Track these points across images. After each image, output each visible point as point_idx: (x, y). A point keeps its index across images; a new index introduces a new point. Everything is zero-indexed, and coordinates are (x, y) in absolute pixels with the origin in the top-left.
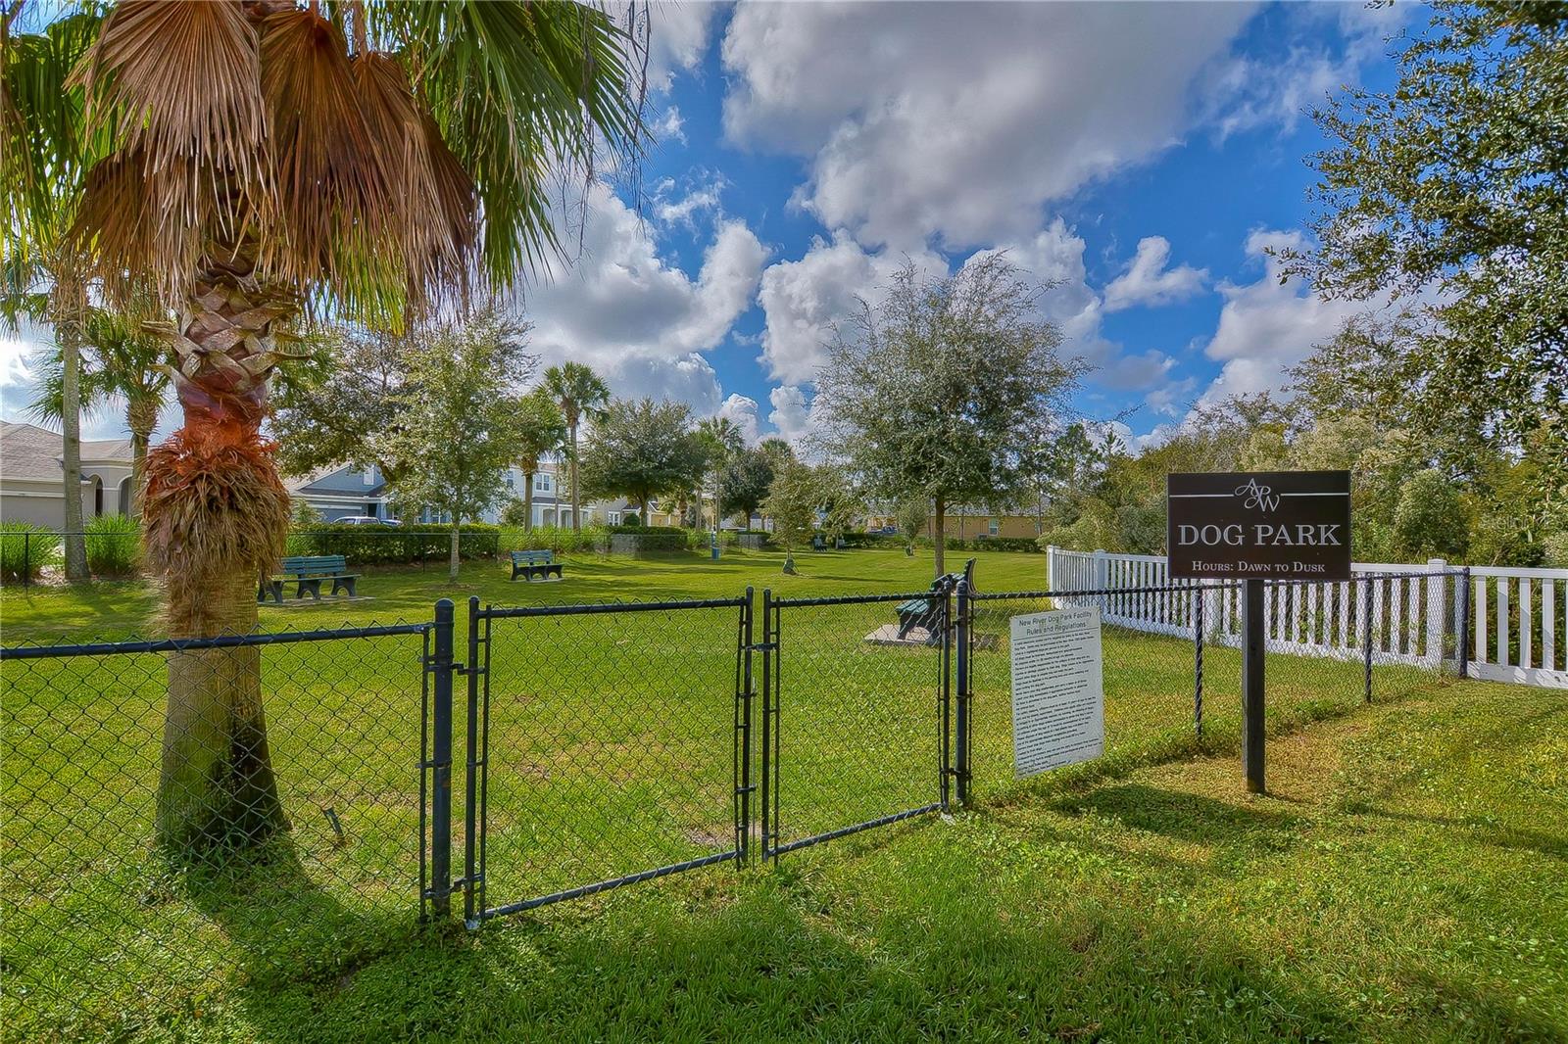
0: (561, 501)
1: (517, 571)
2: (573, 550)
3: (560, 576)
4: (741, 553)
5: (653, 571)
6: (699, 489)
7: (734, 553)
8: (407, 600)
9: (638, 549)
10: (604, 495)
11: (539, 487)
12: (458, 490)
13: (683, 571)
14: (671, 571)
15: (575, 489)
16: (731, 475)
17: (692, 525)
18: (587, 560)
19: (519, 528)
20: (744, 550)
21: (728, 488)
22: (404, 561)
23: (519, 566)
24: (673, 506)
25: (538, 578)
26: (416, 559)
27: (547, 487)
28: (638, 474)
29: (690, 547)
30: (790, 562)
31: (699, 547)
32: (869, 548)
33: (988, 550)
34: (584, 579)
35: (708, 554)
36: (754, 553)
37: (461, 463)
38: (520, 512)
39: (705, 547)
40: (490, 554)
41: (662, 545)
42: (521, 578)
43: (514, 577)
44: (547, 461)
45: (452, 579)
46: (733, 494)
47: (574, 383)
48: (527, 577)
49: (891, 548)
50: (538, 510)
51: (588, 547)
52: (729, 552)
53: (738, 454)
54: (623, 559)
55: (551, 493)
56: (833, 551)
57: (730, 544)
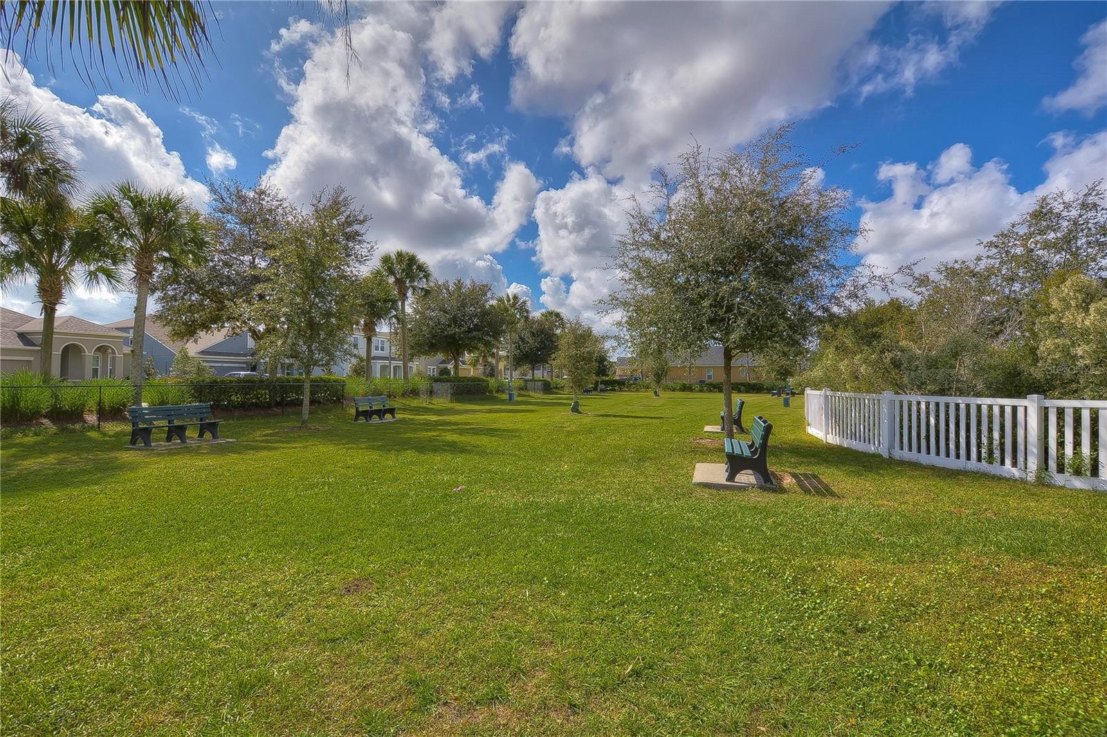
0: (393, 359)
1: (359, 414)
2: (403, 395)
3: (394, 417)
4: (529, 396)
5: (467, 411)
6: (498, 348)
7: (524, 396)
8: (262, 441)
9: (452, 394)
10: (425, 353)
11: (377, 349)
12: (309, 347)
13: (490, 411)
14: (480, 411)
15: (404, 349)
16: (520, 337)
17: (492, 375)
18: (415, 403)
19: (361, 379)
20: (532, 394)
21: (519, 348)
22: (268, 406)
23: (360, 409)
24: (477, 361)
25: (375, 419)
26: (278, 404)
27: (382, 349)
28: (453, 337)
29: (491, 392)
30: (576, 403)
31: (497, 392)
32: (621, 391)
33: (711, 391)
34: (412, 420)
35: (505, 396)
36: (539, 396)
37: (312, 325)
38: (362, 367)
39: (503, 392)
40: (338, 399)
41: (471, 391)
42: (362, 420)
43: (356, 419)
44: (383, 328)
45: (303, 422)
46: (521, 351)
47: (404, 266)
48: (366, 419)
49: (637, 391)
50: (377, 366)
51: (414, 393)
52: (520, 395)
53: (525, 321)
54: (442, 402)
55: (386, 353)
56: (596, 393)
57: (521, 389)
